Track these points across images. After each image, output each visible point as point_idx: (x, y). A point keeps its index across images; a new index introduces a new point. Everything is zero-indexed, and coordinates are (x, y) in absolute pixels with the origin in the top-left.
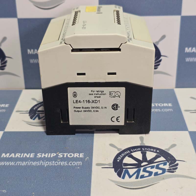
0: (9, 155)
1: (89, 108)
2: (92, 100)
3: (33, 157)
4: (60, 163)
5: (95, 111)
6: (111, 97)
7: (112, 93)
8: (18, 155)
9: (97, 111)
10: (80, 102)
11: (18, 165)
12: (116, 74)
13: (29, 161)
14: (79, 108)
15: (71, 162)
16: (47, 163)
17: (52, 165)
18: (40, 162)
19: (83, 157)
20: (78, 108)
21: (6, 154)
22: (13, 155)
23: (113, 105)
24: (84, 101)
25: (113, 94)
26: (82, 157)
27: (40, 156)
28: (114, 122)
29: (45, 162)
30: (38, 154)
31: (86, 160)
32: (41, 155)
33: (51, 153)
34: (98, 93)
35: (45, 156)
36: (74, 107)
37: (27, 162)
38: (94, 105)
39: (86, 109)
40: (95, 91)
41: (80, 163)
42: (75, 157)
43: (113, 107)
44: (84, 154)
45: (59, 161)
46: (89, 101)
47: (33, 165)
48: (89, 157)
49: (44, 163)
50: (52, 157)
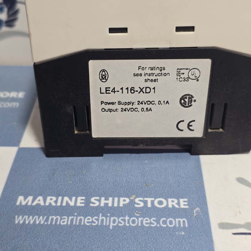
0: (33, 201)
1: (133, 104)
2: (140, 88)
3: (83, 205)
4: (142, 221)
5: (145, 110)
6: (181, 79)
7: (182, 71)
8: (51, 200)
9: (149, 109)
10: (115, 92)
11: (54, 223)
12: (193, 30)
13: (76, 214)
14: (113, 103)
15: (165, 219)
16: (114, 221)
17: (125, 226)
18: (99, 217)
19: (187, 207)
20: (109, 104)
21: (25, 199)
22: (40, 200)
23: (183, 97)
24: (122, 89)
25: (183, 74)
26: (186, 209)
27: (97, 204)
28: (182, 130)
29: (108, 218)
30: (93, 200)
31: (195, 215)
32: (99, 201)
33: (119, 197)
34: (153, 72)
35: (108, 203)
36: (102, 102)
37: (71, 216)
38: (143, 97)
39: (127, 106)
40: (147, 68)
41: (184, 222)
42: (170, 206)
43: (183, 101)
44: (188, 201)
45: (139, 215)
46: (132, 89)
47: (85, 225)
48: (201, 209)
49: (106, 221)
50: (121, 205)
